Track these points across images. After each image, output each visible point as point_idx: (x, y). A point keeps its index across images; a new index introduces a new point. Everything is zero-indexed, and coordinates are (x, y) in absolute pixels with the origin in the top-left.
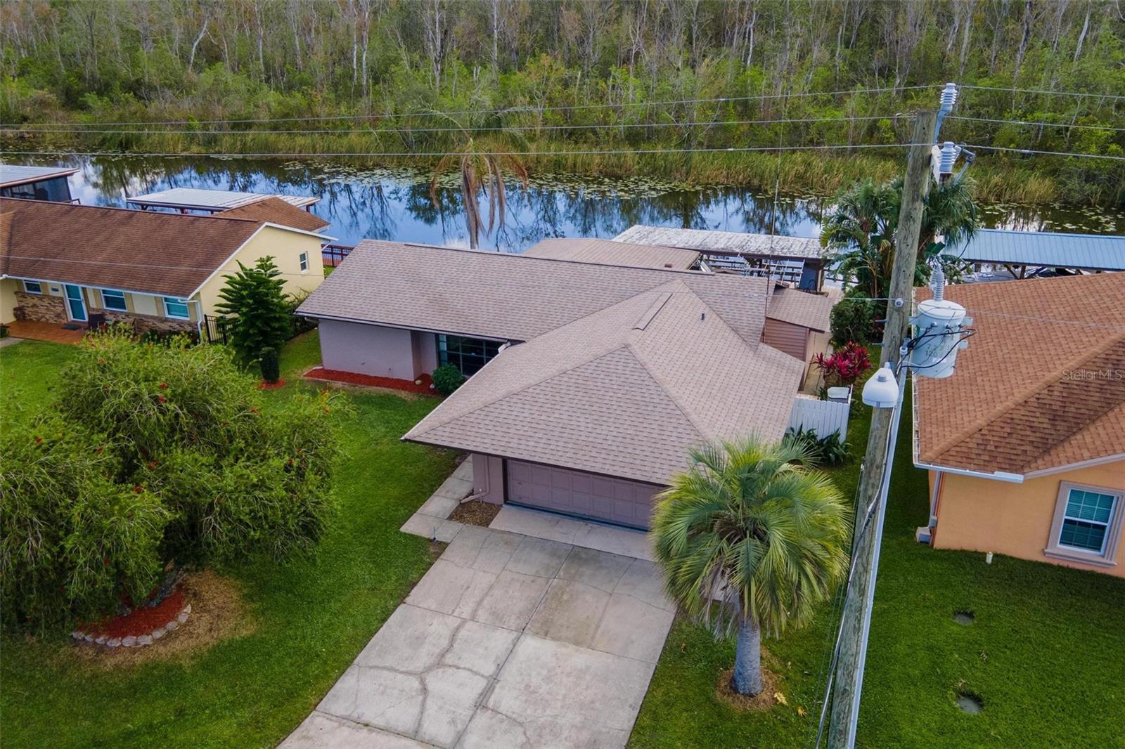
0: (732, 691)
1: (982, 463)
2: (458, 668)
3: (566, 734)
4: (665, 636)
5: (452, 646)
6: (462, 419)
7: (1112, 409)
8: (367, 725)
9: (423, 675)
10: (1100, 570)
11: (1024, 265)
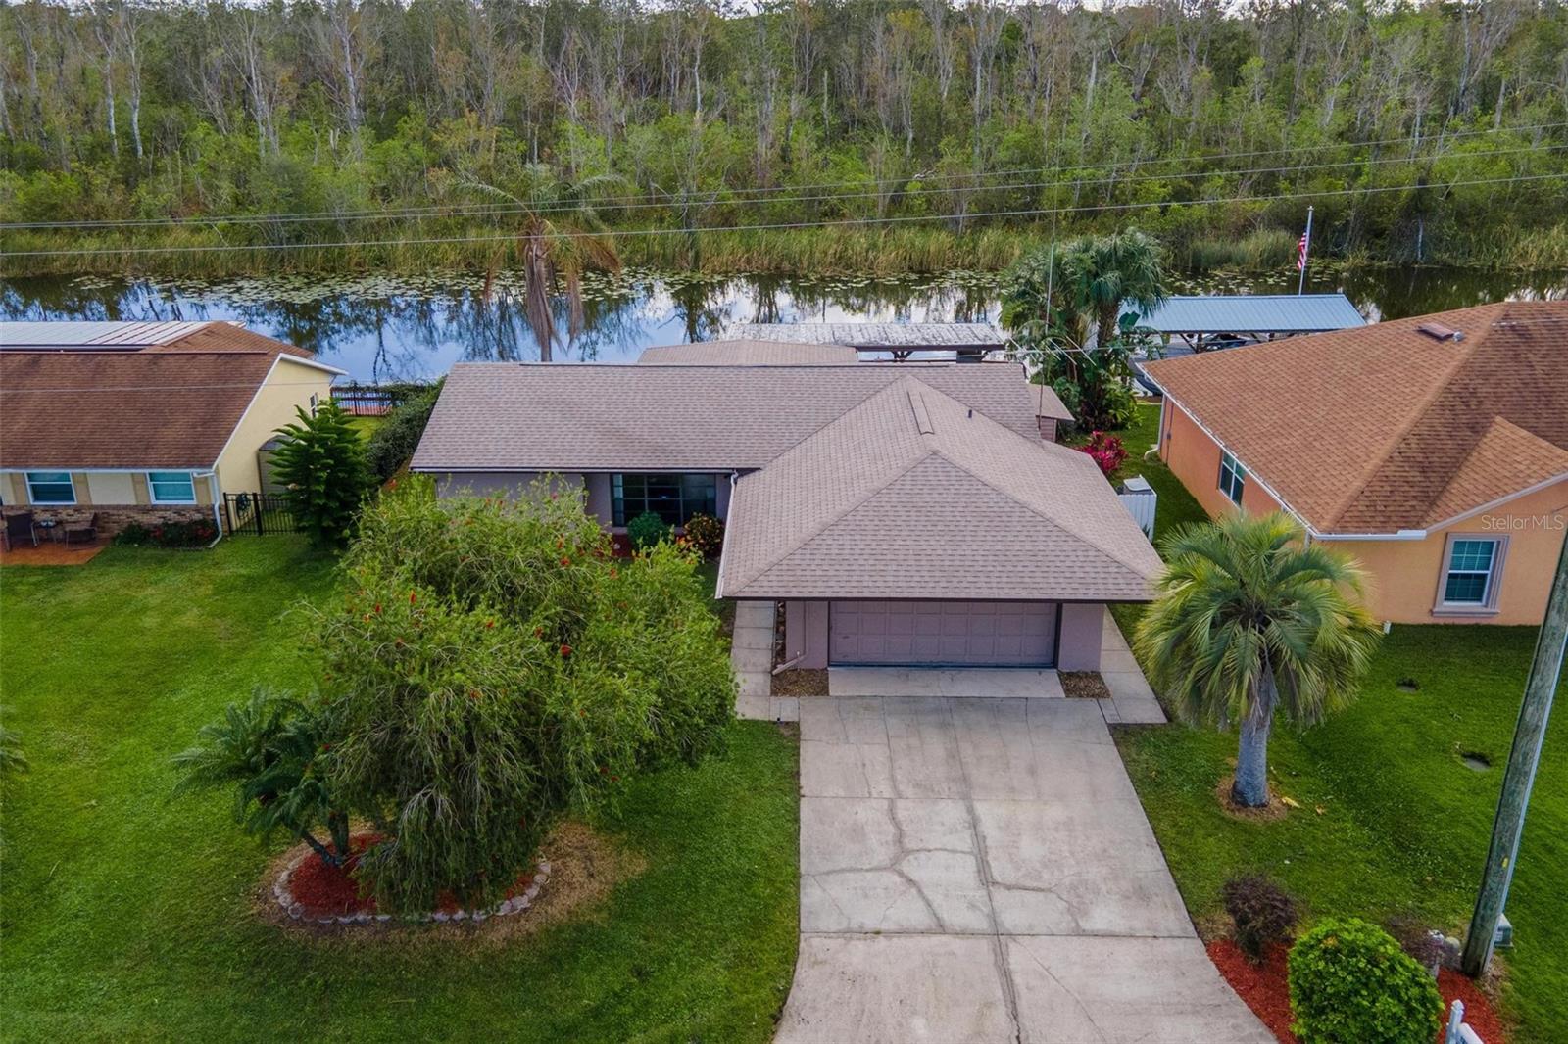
0: (1239, 806)
1: (1379, 524)
2: (929, 851)
3: (1104, 889)
4: (1124, 770)
5: (901, 830)
6: (785, 562)
7: (1469, 455)
8: (878, 933)
9: (897, 867)
10: (1484, 622)
11: (1200, 333)
